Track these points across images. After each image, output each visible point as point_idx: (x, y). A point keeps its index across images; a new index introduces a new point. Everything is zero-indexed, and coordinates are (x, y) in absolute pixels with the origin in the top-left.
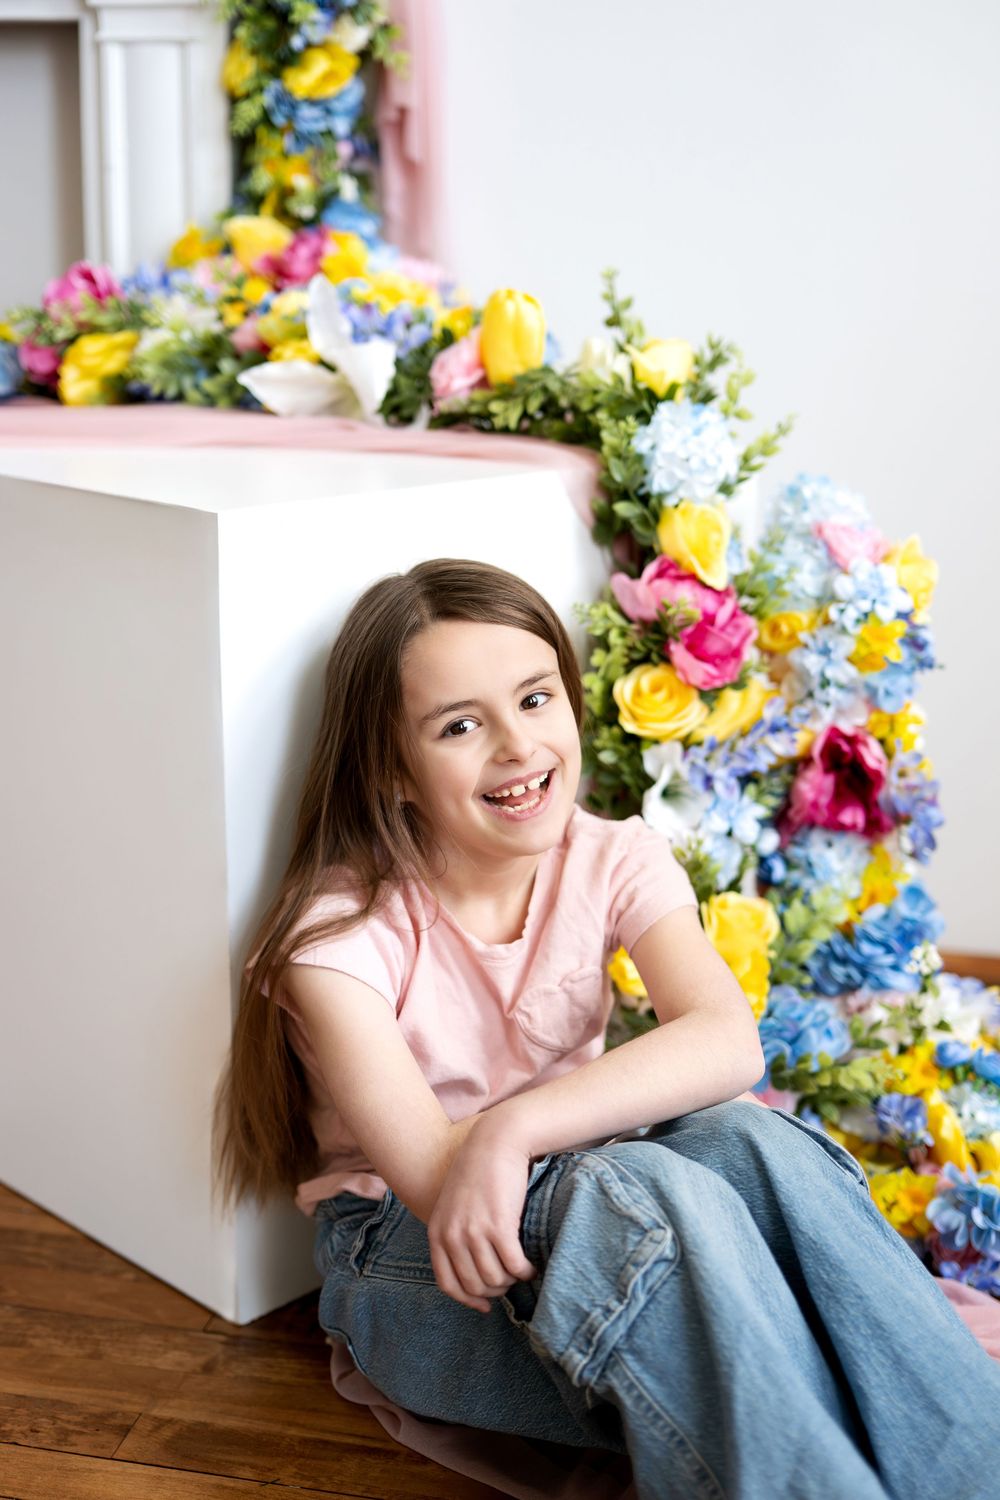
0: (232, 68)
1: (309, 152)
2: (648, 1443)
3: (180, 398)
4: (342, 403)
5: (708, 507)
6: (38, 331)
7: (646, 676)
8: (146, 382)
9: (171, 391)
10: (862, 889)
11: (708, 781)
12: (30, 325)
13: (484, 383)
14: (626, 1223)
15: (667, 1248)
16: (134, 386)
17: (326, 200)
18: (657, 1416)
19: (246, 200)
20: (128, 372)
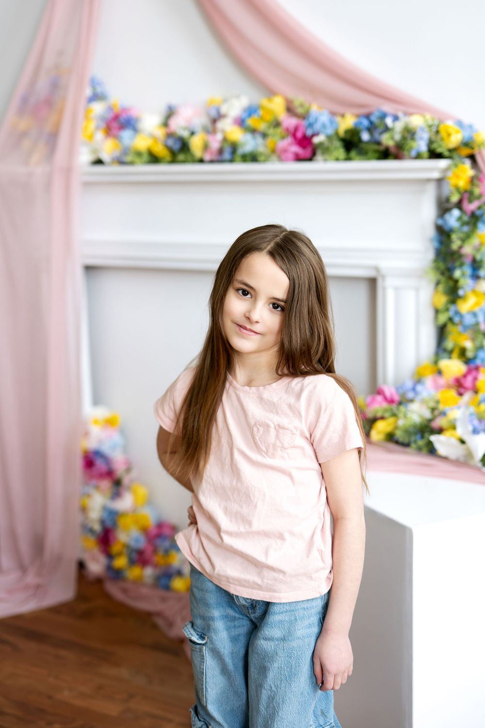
0: (436, 298)
1: (470, 333)
3: (409, 445)
8: (398, 437)
9: (406, 442)
20: (393, 432)
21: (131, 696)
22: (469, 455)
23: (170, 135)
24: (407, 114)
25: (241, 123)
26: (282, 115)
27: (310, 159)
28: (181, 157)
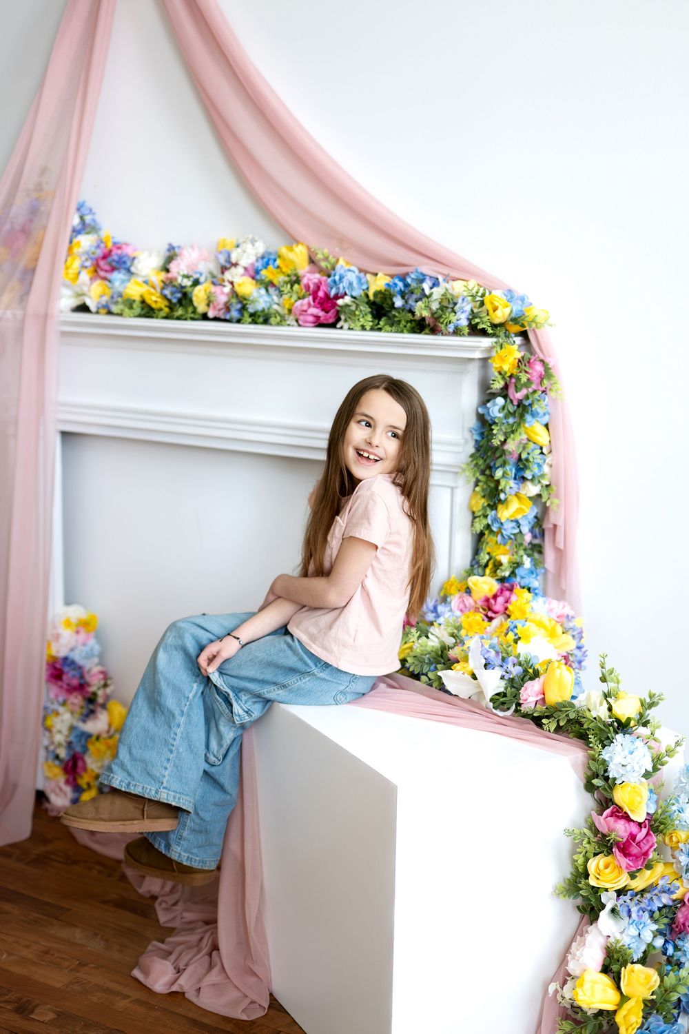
0: (474, 501)
1: (509, 544)
5: (638, 785)
7: (602, 859)
11: (629, 911)
13: (542, 701)
17: (516, 568)
21: (82, 964)
22: (481, 693)
23: (167, 283)
24: (448, 279)
25: (254, 274)
26: (303, 268)
27: (333, 326)
28: (180, 312)
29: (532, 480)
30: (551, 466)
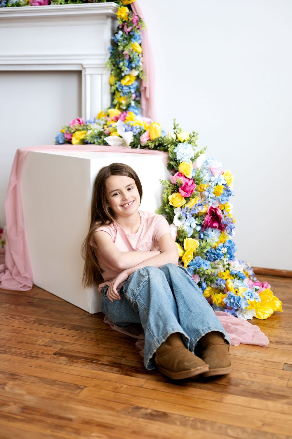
0: (111, 80)
1: (126, 96)
2: (141, 310)
3: (94, 143)
4: (124, 144)
5: (188, 163)
6: (68, 130)
7: (174, 195)
8: (88, 140)
9: (92, 142)
10: (219, 240)
11: (186, 216)
12: (66, 129)
13: (150, 140)
14: (142, 276)
15: (147, 279)
16: (85, 141)
17: (129, 106)
18: (142, 305)
19: (113, 106)
20: (84, 138)
29: (135, 68)
30: (142, 63)
